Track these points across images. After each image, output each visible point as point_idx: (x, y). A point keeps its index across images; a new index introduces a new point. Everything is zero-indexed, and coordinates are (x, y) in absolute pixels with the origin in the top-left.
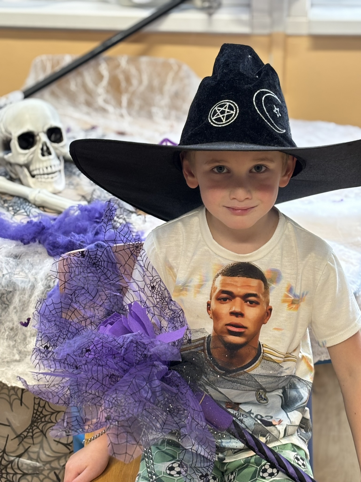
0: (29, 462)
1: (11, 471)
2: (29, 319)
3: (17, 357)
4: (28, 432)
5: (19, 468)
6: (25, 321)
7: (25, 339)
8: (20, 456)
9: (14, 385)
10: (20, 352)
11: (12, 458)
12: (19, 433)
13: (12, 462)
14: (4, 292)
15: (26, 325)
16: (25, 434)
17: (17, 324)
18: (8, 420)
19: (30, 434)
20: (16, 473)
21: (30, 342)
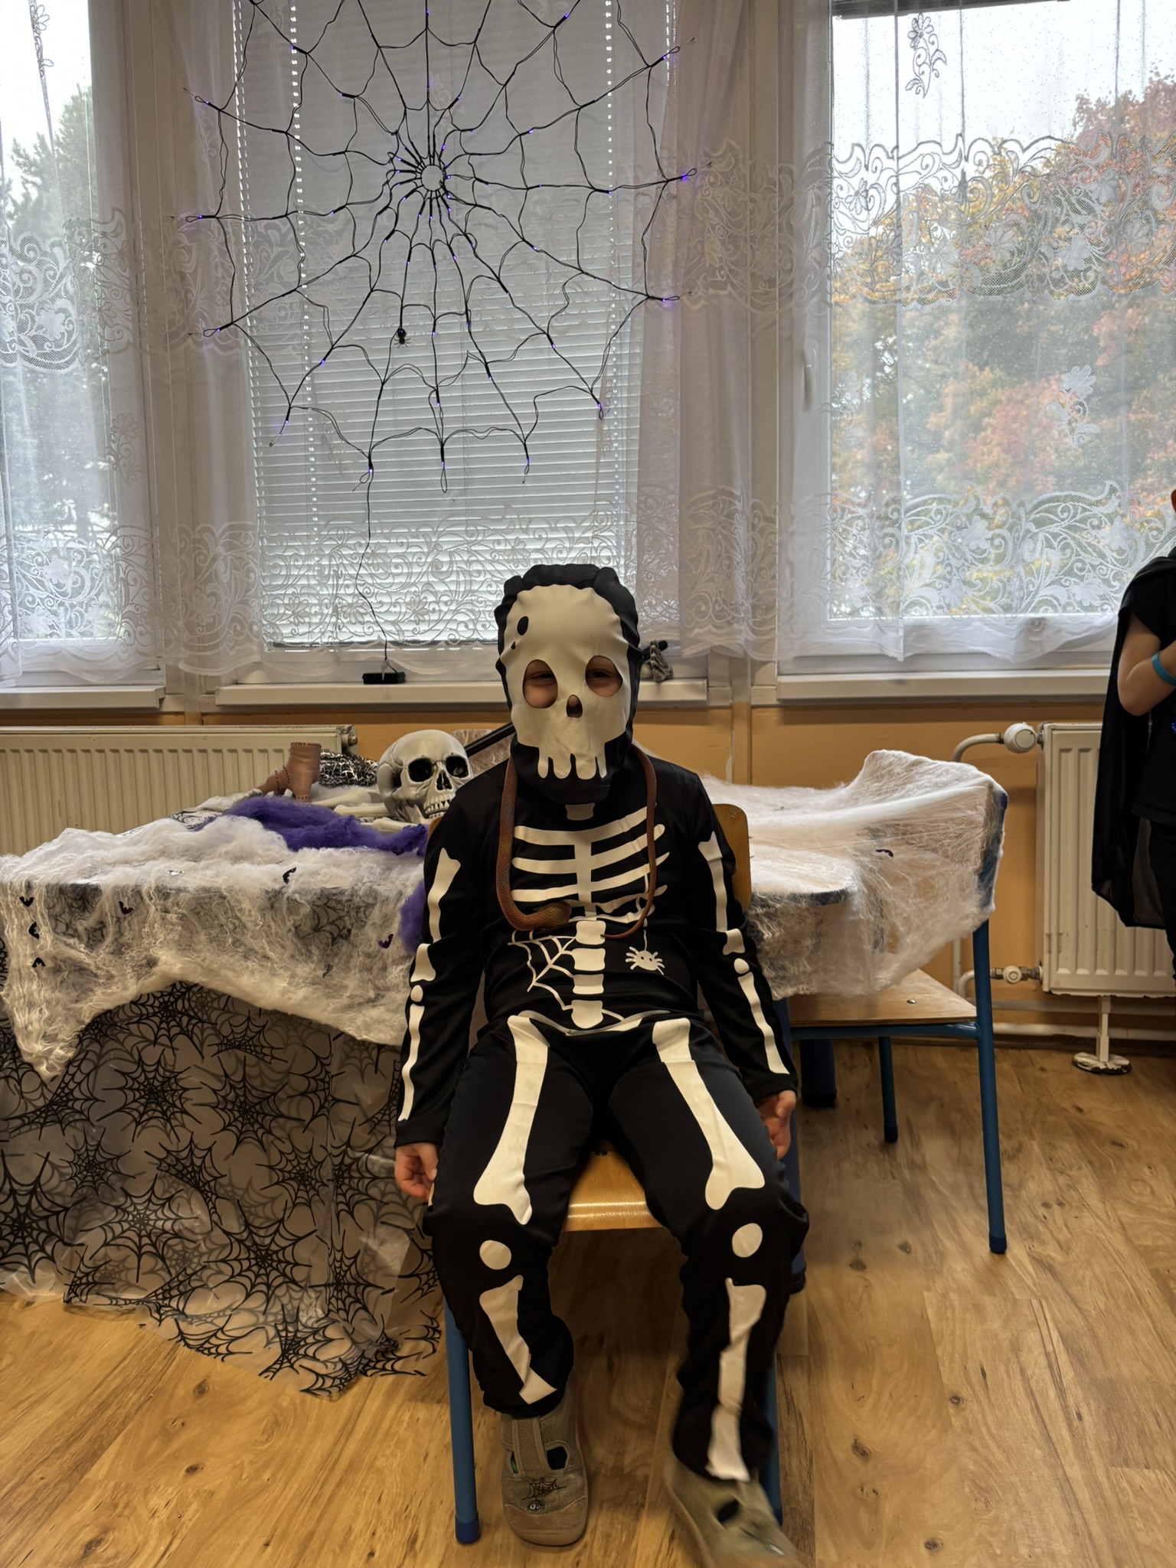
0: (383, 1161)
1: (356, 1175)
2: (391, 937)
3: (372, 994)
4: (384, 1115)
5: (368, 1171)
6: (385, 939)
7: (384, 968)
8: (370, 1151)
9: (365, 1037)
10: (377, 988)
11: (358, 1155)
12: (370, 1116)
13: (357, 1160)
14: (362, 904)
15: (386, 945)
16: (379, 1116)
17: (375, 947)
18: (356, 1096)
19: (386, 1117)
20: (363, 1177)
21: (391, 973)
